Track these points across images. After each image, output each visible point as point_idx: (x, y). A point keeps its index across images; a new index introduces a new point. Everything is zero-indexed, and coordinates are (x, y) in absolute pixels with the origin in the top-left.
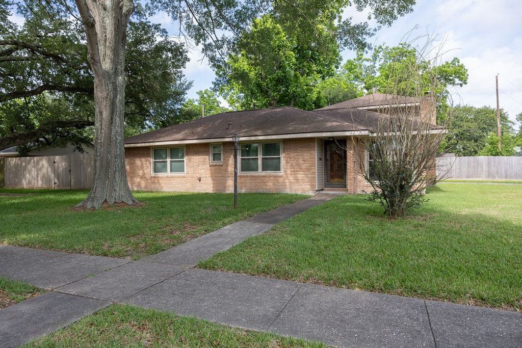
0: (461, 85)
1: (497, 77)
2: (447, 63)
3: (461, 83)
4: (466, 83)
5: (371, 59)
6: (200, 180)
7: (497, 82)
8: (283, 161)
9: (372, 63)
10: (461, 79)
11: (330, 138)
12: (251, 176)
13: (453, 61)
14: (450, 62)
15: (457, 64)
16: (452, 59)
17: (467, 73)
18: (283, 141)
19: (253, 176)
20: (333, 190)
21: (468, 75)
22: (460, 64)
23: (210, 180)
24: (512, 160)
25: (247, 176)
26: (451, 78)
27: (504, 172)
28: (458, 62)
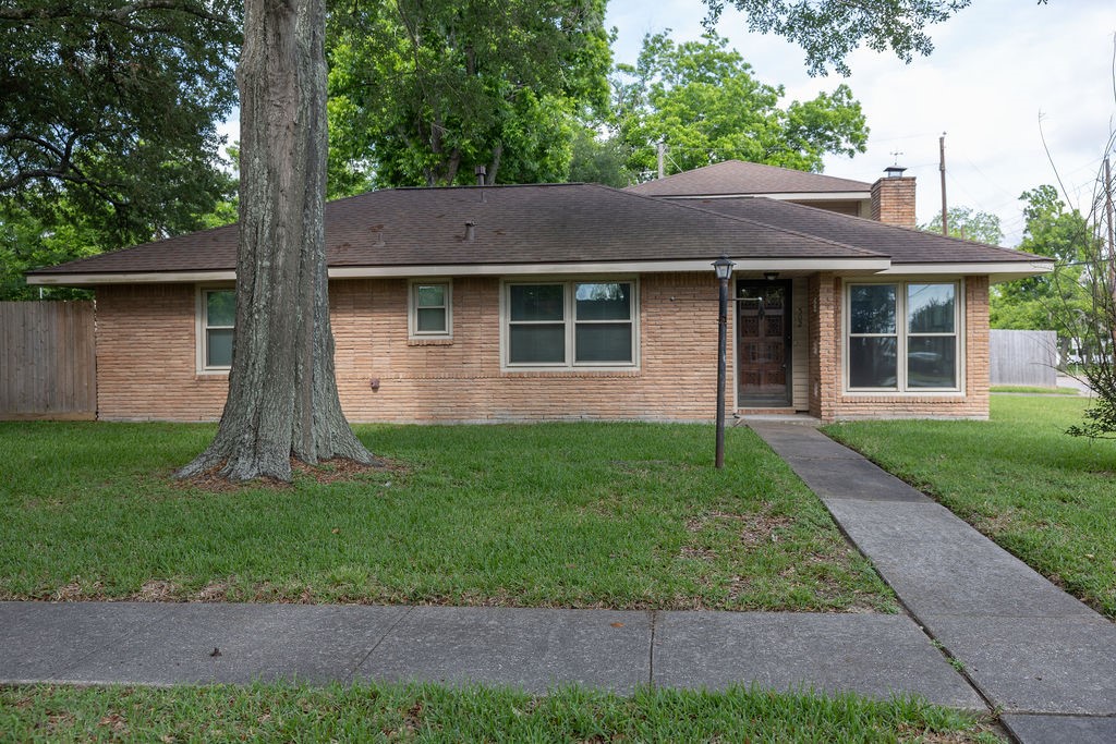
0: (851, 153)
1: (942, 140)
2: (823, 96)
3: (853, 147)
4: (862, 150)
5: (636, 67)
6: (375, 389)
7: (942, 151)
8: (637, 334)
9: (637, 79)
10: (854, 139)
11: (767, 273)
12: (542, 375)
13: (837, 93)
14: (829, 94)
15: (845, 100)
16: (836, 88)
17: (866, 124)
18: (641, 279)
19: (550, 377)
20: (757, 413)
21: (868, 130)
22: (853, 101)
23: (407, 387)
24: (1013, 339)
25: (532, 376)
26: (829, 133)
27: (997, 367)
28: (849, 97)
